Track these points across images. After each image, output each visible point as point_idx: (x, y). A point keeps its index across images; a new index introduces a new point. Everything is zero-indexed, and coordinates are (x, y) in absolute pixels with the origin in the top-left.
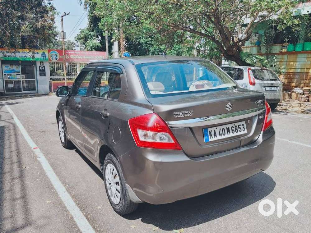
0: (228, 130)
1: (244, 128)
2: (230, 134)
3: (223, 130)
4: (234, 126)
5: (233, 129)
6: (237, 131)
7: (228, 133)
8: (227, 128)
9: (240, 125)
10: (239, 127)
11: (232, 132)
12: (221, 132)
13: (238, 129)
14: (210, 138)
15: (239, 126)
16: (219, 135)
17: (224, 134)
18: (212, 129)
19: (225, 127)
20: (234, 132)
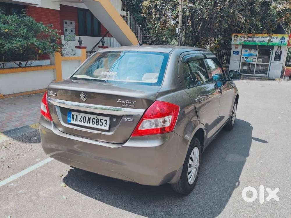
0: (89, 119)
1: (106, 123)
2: (89, 124)
3: (85, 118)
4: (96, 118)
5: (94, 120)
6: (97, 123)
7: (88, 122)
8: (88, 117)
9: (103, 120)
10: (102, 121)
11: (92, 123)
12: (82, 119)
13: (99, 122)
14: (72, 120)
15: (101, 119)
16: (80, 120)
17: (84, 121)
18: (75, 114)
19: (87, 116)
20: (94, 123)
